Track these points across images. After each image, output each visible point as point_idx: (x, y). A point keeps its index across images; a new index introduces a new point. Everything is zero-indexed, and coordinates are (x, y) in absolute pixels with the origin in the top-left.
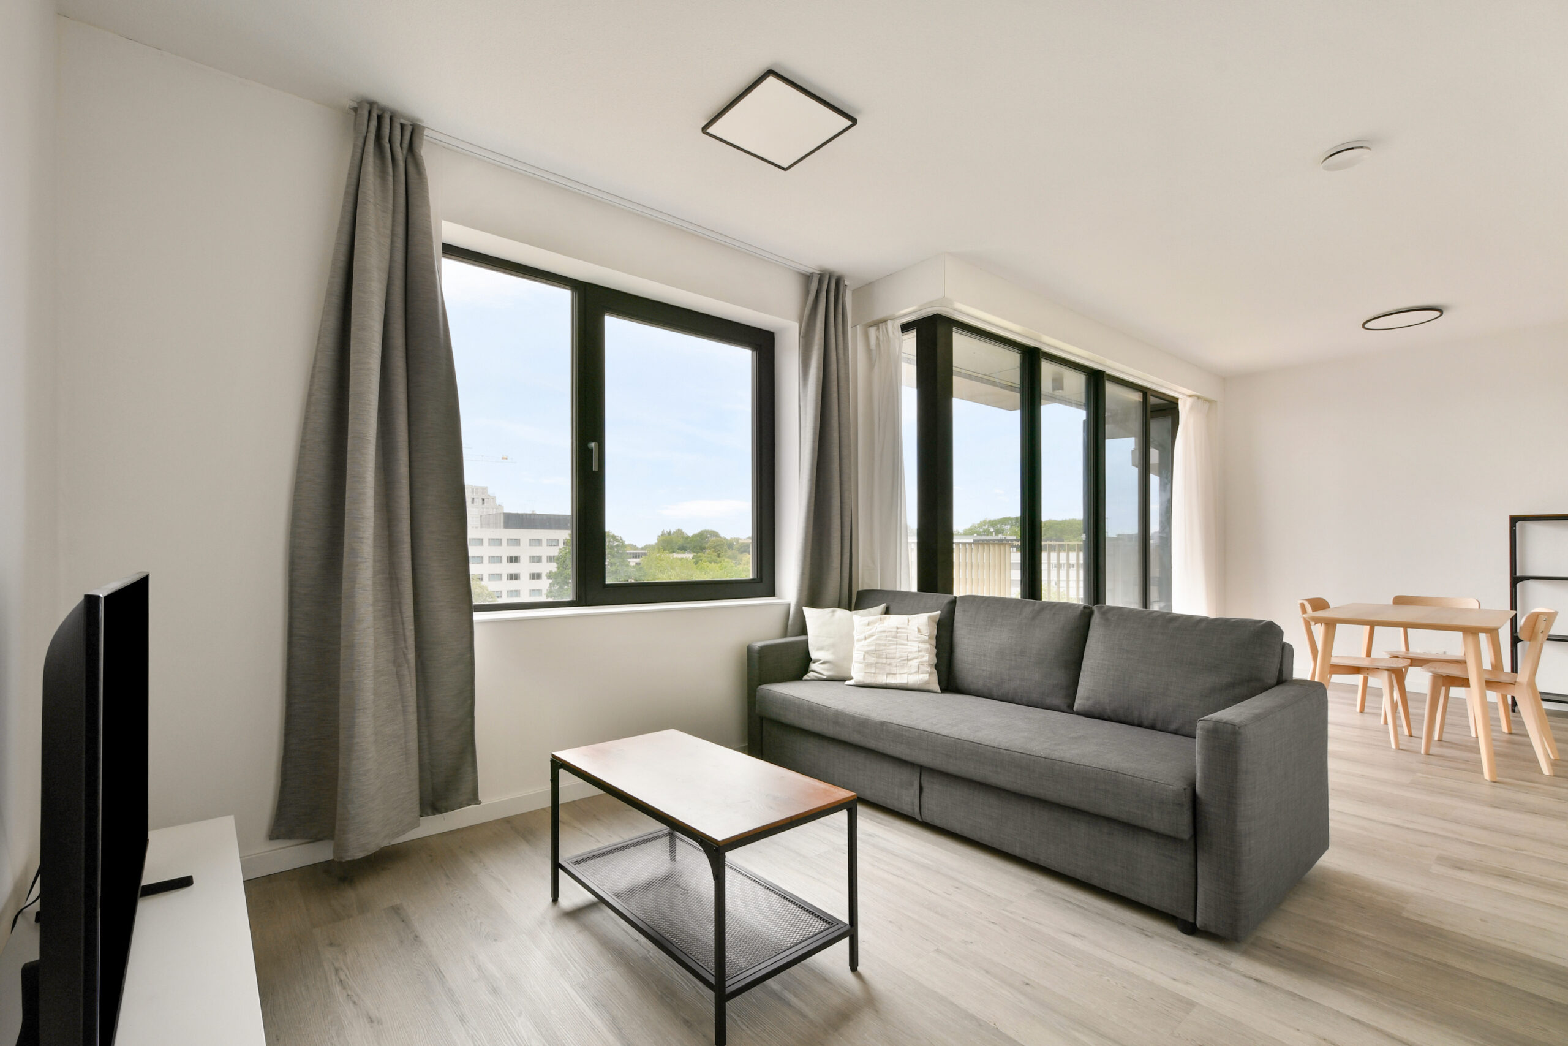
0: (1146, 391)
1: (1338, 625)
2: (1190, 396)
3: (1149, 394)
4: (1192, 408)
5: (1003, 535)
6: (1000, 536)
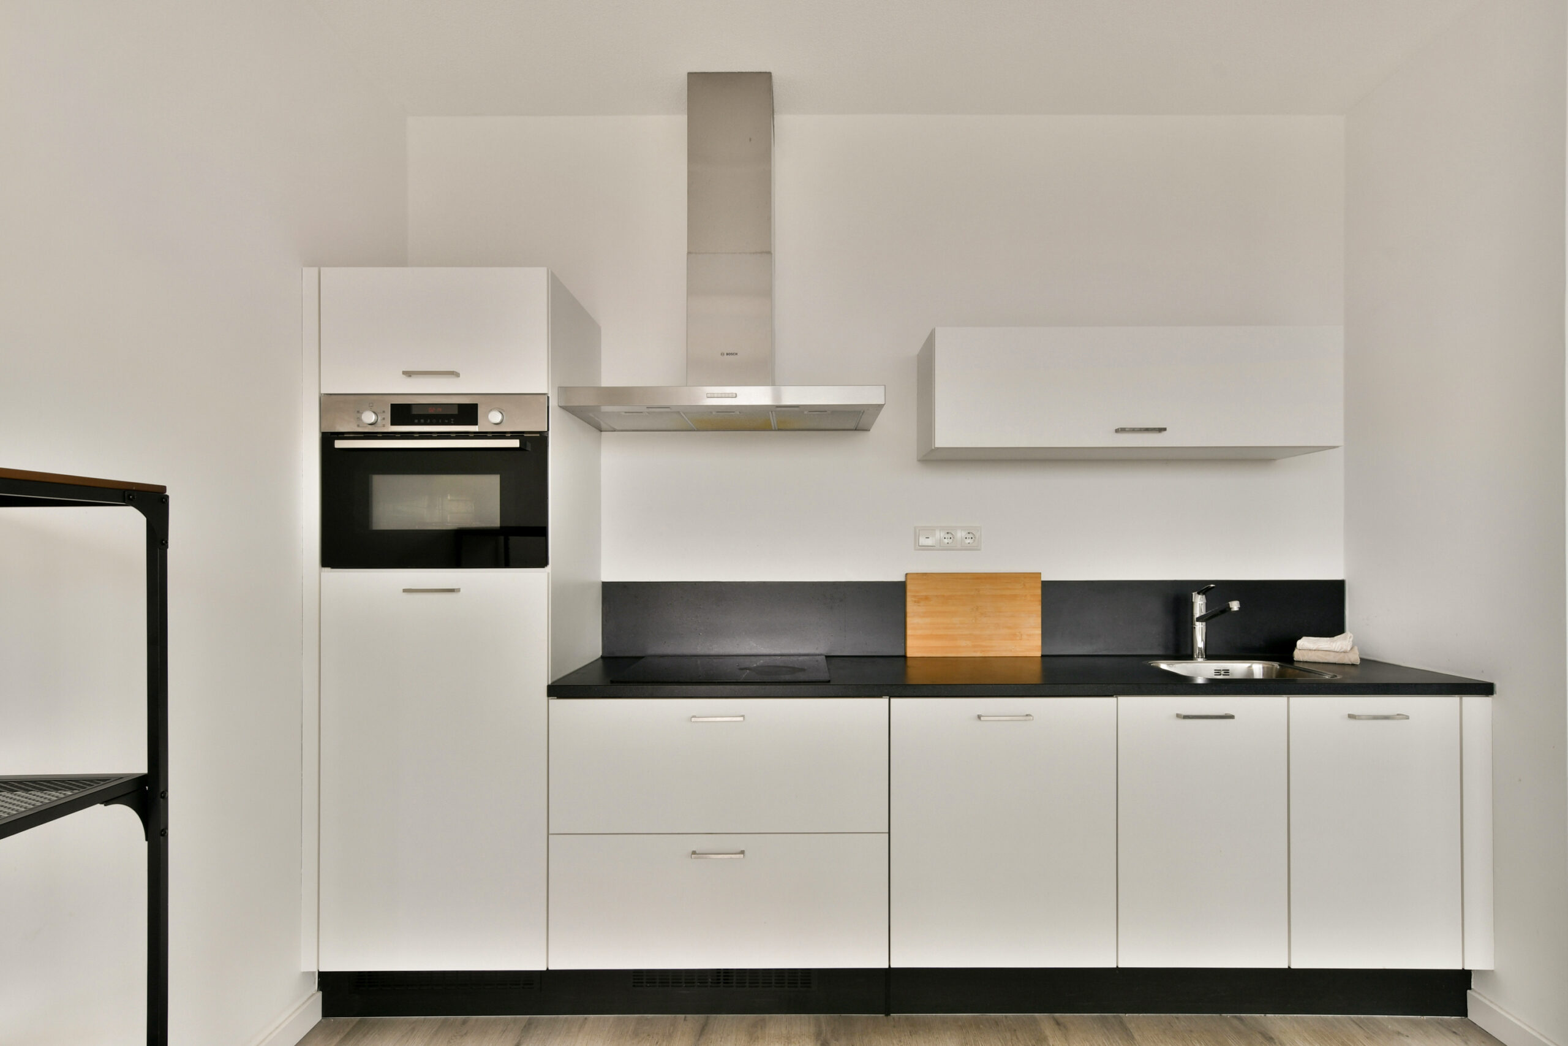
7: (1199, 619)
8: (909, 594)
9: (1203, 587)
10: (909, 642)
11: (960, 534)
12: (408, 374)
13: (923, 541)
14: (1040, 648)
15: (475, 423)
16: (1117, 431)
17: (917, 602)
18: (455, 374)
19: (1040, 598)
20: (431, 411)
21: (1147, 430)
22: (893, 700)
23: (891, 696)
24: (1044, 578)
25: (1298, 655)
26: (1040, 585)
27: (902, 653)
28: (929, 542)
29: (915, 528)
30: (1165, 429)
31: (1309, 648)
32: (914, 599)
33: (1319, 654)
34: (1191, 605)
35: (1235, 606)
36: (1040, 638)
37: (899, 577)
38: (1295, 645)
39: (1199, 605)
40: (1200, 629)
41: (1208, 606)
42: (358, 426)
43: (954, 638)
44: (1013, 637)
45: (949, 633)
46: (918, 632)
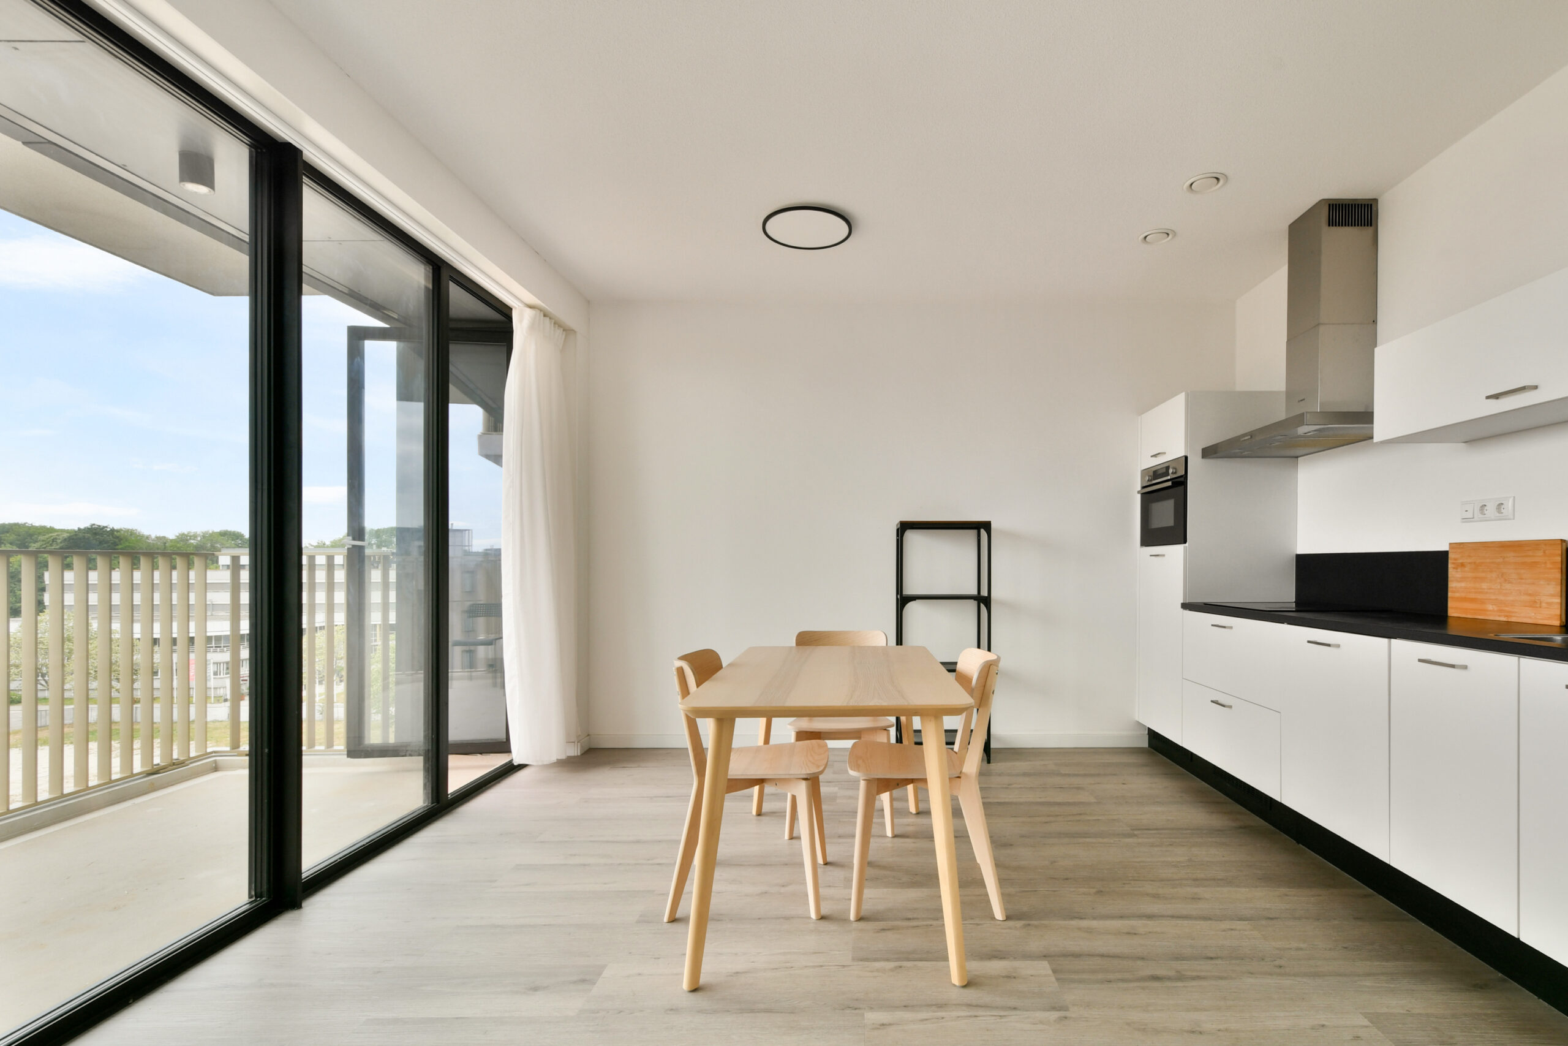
0: (439, 264)
1: (738, 721)
2: (531, 307)
3: (445, 274)
4: (532, 327)
5: (388, 548)
6: (384, 549)
8: (1450, 562)
10: (1449, 604)
12: (1154, 456)
14: (1559, 617)
17: (1457, 570)
18: (1165, 453)
19: (1560, 566)
20: (1160, 472)
26: (1561, 552)
36: (1559, 607)
43: (1482, 602)
44: (1534, 604)
45: (1479, 596)
46: (1457, 595)
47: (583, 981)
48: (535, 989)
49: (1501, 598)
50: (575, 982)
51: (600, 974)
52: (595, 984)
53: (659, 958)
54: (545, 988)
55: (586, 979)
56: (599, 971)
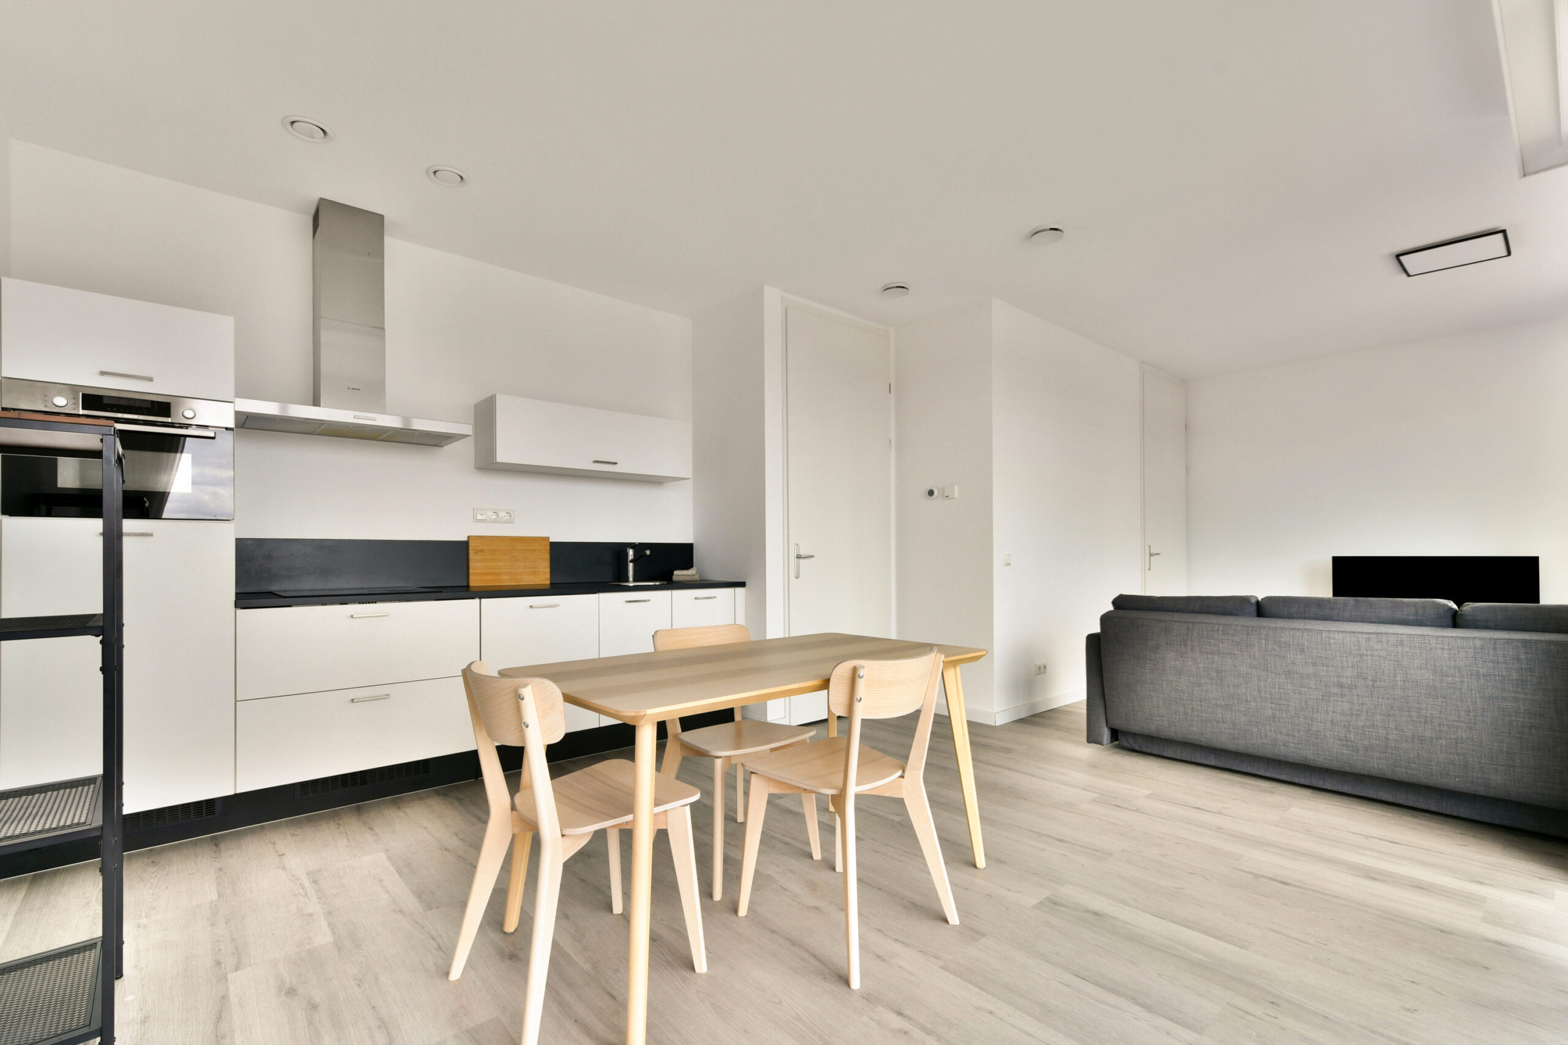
7: (631, 561)
8: (470, 548)
9: (632, 546)
10: (471, 578)
11: (502, 514)
12: (103, 373)
13: (479, 517)
14: (549, 579)
15: (169, 416)
16: (594, 462)
17: (476, 553)
18: (151, 380)
19: (549, 551)
20: (122, 403)
21: (609, 463)
22: (483, 600)
23: (480, 598)
24: (551, 540)
25: (675, 578)
26: (549, 544)
27: (466, 585)
28: (483, 517)
29: (474, 509)
30: (616, 463)
31: (679, 574)
32: (474, 551)
33: (684, 577)
34: (627, 554)
35: (648, 552)
36: (549, 573)
37: (463, 538)
38: (673, 574)
39: (631, 552)
40: (631, 566)
41: (635, 554)
42: (46, 406)
43: (499, 574)
44: (534, 573)
45: (496, 571)
46: (477, 571)
47: (1056, 903)
48: (1096, 914)
49: (512, 571)
50: (1062, 905)
51: (1040, 903)
52: (1047, 898)
53: (987, 895)
54: (1088, 911)
55: (1053, 904)
56: (1040, 906)
